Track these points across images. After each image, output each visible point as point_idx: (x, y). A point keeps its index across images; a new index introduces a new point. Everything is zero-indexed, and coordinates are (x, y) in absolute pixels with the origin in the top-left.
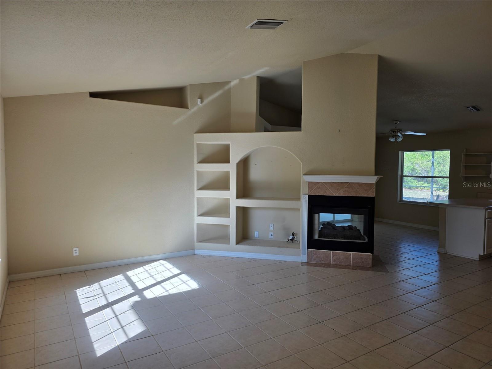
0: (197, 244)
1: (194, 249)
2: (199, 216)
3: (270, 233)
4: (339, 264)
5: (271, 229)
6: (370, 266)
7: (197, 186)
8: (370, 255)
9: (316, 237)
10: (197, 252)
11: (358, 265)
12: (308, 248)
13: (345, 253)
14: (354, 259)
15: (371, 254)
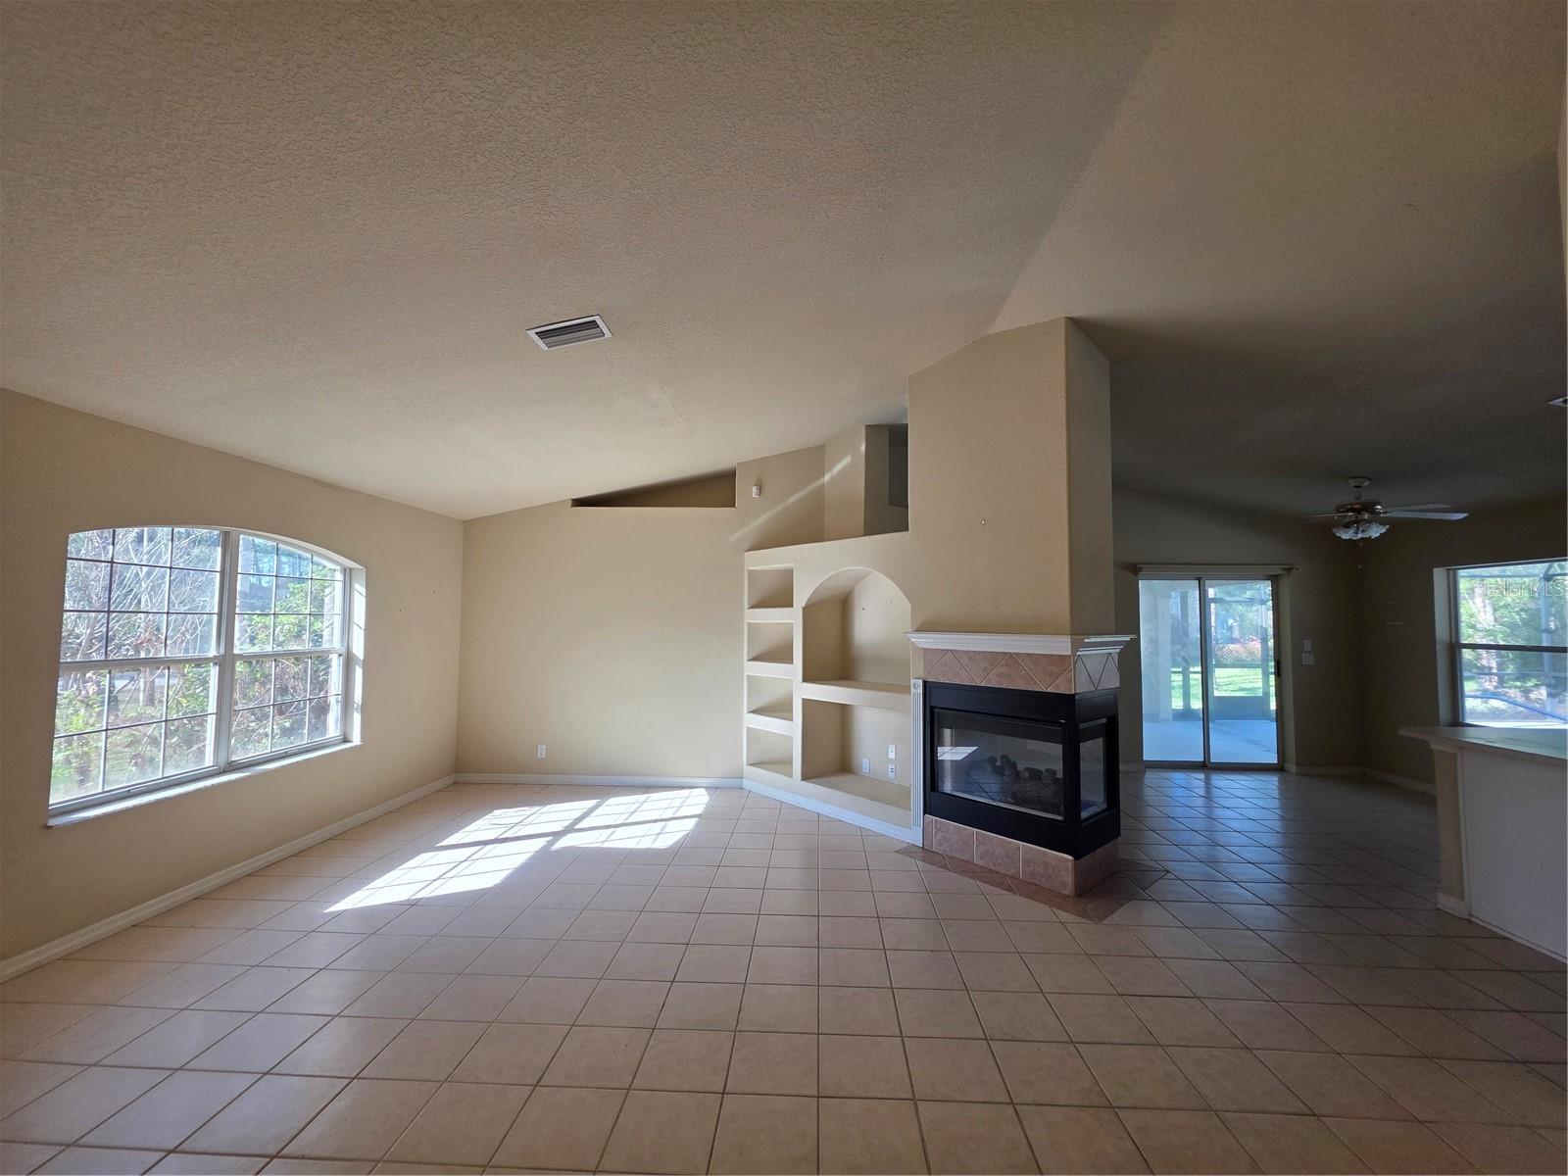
0: (748, 770)
1: (742, 778)
2: (752, 712)
3: (890, 766)
4: (993, 868)
5: (892, 756)
6: (1067, 892)
7: (748, 656)
8: (1067, 860)
9: (948, 787)
10: (746, 784)
11: (1037, 882)
12: (925, 813)
13: (1004, 840)
14: (1027, 862)
15: (1071, 858)
